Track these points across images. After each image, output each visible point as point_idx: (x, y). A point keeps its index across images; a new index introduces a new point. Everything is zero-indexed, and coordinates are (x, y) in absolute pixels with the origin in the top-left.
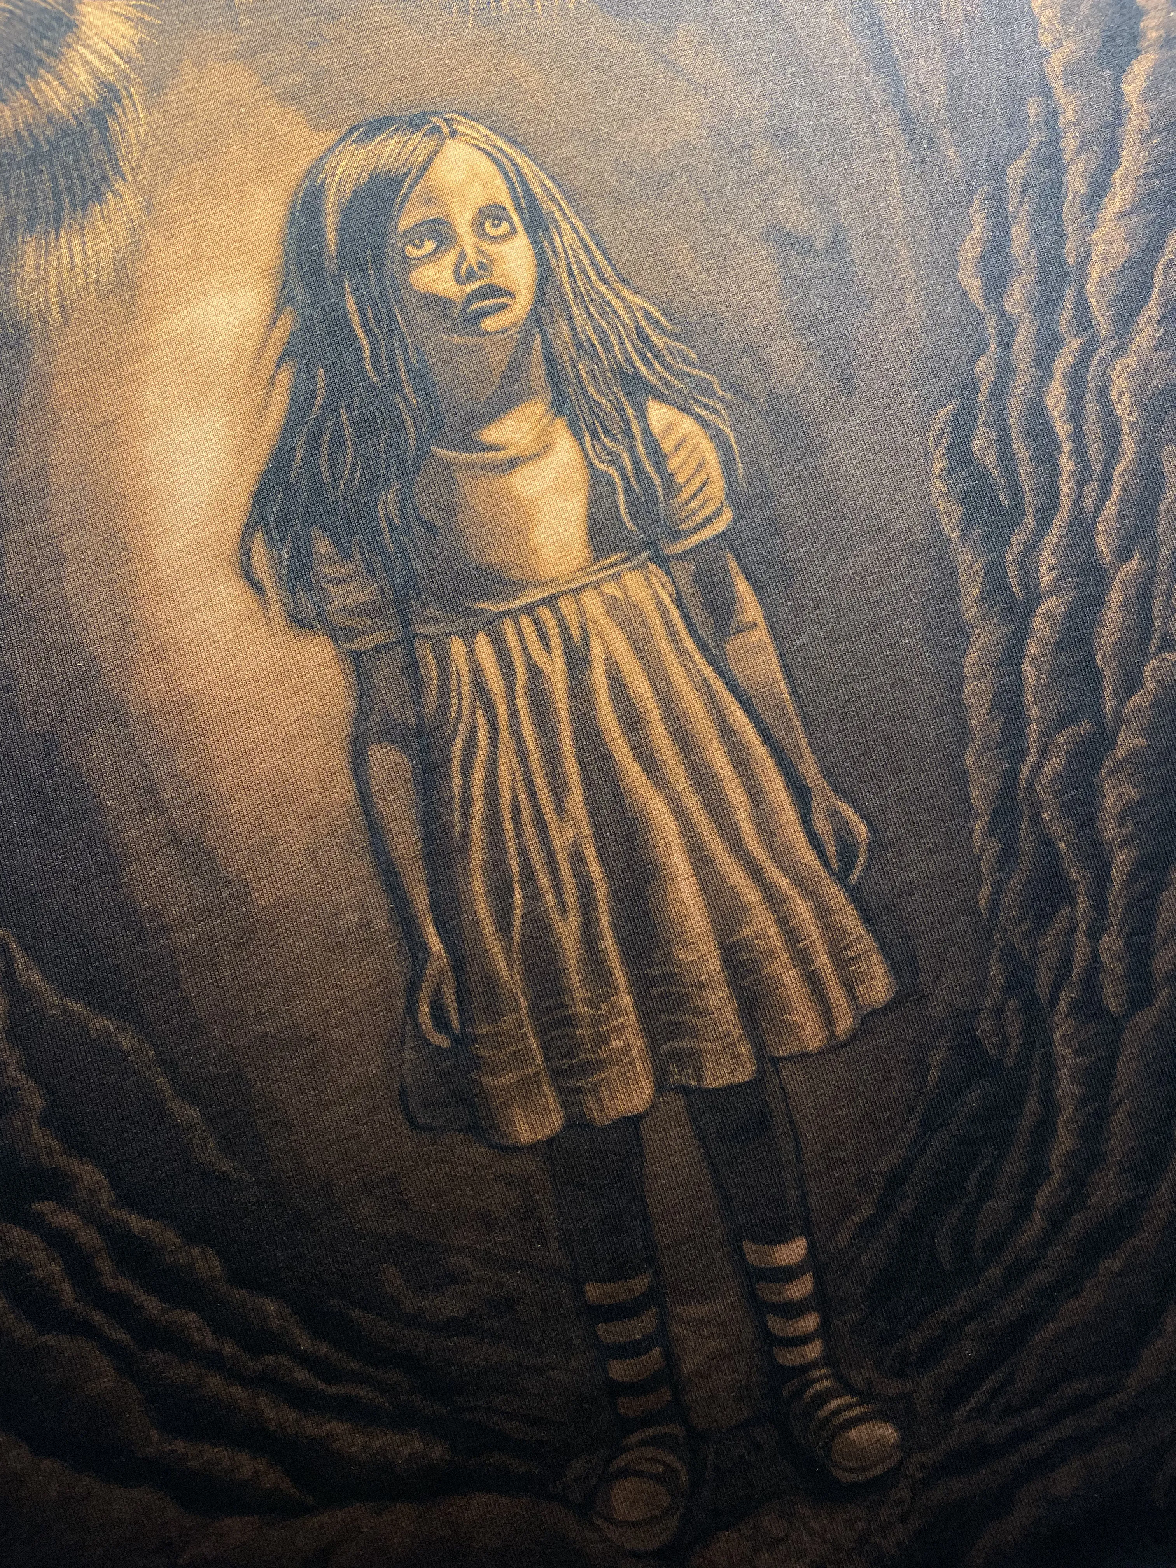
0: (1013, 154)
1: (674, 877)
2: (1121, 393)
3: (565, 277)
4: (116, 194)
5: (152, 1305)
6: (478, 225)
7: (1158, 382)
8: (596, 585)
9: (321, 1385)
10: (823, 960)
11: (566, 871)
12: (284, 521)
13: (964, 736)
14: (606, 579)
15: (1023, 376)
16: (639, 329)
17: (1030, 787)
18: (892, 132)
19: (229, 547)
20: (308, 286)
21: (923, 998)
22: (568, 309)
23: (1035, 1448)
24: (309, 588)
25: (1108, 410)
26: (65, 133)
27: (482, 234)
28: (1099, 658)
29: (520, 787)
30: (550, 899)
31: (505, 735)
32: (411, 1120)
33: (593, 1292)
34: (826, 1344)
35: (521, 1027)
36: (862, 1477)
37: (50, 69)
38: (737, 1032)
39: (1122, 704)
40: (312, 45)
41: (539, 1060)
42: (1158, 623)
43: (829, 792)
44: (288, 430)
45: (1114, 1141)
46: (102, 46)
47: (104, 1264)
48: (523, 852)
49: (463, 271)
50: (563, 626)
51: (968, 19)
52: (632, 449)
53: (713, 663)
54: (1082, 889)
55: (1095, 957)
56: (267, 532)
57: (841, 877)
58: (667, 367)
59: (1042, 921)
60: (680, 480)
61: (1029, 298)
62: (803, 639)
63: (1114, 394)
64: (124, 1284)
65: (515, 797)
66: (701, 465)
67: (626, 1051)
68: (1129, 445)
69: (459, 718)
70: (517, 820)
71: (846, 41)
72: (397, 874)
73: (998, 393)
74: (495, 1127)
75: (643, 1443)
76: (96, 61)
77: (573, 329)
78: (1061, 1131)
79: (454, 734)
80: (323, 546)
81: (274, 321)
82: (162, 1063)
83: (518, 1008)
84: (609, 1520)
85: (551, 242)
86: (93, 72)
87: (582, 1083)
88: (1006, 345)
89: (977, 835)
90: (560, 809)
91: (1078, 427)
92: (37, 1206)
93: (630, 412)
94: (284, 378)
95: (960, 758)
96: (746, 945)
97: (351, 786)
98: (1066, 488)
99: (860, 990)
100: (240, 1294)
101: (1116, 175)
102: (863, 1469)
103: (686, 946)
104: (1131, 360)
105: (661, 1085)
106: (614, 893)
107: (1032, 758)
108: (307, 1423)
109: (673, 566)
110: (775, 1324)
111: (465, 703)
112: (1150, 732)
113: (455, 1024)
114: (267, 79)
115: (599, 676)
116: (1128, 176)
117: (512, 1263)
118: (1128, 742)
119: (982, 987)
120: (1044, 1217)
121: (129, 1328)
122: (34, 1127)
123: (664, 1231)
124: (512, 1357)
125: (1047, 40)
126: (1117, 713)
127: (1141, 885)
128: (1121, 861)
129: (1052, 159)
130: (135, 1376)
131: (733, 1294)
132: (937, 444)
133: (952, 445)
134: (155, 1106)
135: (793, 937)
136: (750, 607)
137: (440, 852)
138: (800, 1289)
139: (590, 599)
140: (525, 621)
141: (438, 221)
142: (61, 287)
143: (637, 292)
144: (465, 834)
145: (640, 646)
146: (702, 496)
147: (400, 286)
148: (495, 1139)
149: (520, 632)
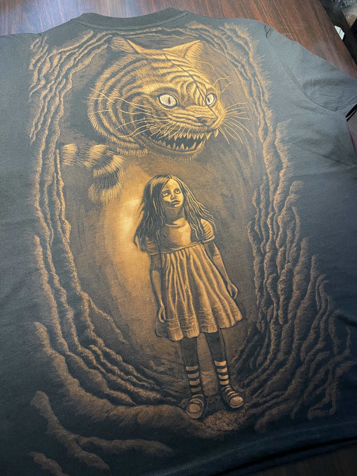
0: (261, 184)
1: (204, 296)
2: (280, 222)
3: (188, 199)
4: (118, 184)
5: (109, 365)
6: (174, 192)
7: (285, 220)
8: (192, 247)
9: (138, 382)
10: (229, 312)
11: (185, 294)
12: (141, 234)
13: (254, 275)
14: (193, 246)
15: (263, 218)
16: (200, 208)
17: (265, 284)
18: (241, 180)
19: (132, 238)
20: (147, 199)
21: (247, 319)
22: (188, 204)
23: (268, 404)
24: (144, 245)
25: (277, 224)
26: (110, 175)
28: (277, 263)
29: (178, 278)
30: (182, 298)
31: (175, 270)
32: (156, 335)
33: (187, 368)
34: (229, 381)
35: (176, 320)
36: (236, 407)
37: (108, 165)
38: (214, 323)
39: (281, 271)
40: (150, 164)
41: (179, 326)
42: (287, 258)
43: (231, 283)
44: (142, 220)
45: (282, 347)
46: (116, 162)
47: (101, 357)
48: (178, 290)
49: (172, 198)
50: (186, 253)
51: (254, 164)
52: (198, 226)
53: (211, 260)
54: (275, 302)
55: (277, 314)
56: (138, 236)
57: (233, 297)
58: (204, 214)
59: (268, 307)
60: (206, 231)
61: (264, 206)
62: (226, 257)
63: (278, 221)
64: (105, 361)
65: (177, 280)
66: (209, 229)
67: (195, 325)
68: (281, 229)
69: (168, 267)
70: (177, 284)
71: (234, 166)
72: (156, 292)
73: (259, 220)
74: (171, 337)
75: (195, 397)
76: (116, 164)
77: (189, 207)
78: (272, 345)
79: (167, 269)
80: (147, 239)
81: (141, 204)
82: (114, 322)
83: (176, 317)
84: (189, 412)
85: (186, 194)
86: (115, 166)
87: (186, 330)
88: (260, 213)
89: (256, 292)
90: (184, 283)
91: (272, 226)
92: (91, 346)
93: (198, 220)
94: (142, 213)
95: (253, 278)
96: (216, 308)
97: (149, 277)
98: (270, 236)
99: (236, 317)
100: (125, 364)
101: (278, 188)
102: (236, 406)
103: (206, 308)
104: (281, 216)
105: (200, 332)
106: (193, 297)
107: (266, 279)
108: (135, 389)
109: (205, 244)
110: (220, 376)
111: (169, 264)
112: (286, 276)
113: (165, 318)
114: (142, 169)
115: (192, 261)
116: (280, 188)
117: (174, 362)
118: (282, 278)
119: (257, 318)
120: (269, 360)
121: (105, 369)
122: (92, 331)
123: (200, 358)
124: (172, 379)
125: (267, 167)
126: (280, 273)
127: (285, 302)
128: (282, 298)
129: (267, 185)
130: (105, 378)
131: (213, 370)
132: (249, 228)
133: (251, 228)
134: (112, 330)
135: (224, 307)
136: (217, 252)
137: (164, 289)
138: (225, 370)
139: (190, 249)
140: (179, 252)
141: (168, 190)
142: (108, 197)
143: (200, 202)
144: (168, 286)
145: (199, 257)
146: (209, 234)
147: (162, 200)
148: (171, 339)
149: (179, 253)
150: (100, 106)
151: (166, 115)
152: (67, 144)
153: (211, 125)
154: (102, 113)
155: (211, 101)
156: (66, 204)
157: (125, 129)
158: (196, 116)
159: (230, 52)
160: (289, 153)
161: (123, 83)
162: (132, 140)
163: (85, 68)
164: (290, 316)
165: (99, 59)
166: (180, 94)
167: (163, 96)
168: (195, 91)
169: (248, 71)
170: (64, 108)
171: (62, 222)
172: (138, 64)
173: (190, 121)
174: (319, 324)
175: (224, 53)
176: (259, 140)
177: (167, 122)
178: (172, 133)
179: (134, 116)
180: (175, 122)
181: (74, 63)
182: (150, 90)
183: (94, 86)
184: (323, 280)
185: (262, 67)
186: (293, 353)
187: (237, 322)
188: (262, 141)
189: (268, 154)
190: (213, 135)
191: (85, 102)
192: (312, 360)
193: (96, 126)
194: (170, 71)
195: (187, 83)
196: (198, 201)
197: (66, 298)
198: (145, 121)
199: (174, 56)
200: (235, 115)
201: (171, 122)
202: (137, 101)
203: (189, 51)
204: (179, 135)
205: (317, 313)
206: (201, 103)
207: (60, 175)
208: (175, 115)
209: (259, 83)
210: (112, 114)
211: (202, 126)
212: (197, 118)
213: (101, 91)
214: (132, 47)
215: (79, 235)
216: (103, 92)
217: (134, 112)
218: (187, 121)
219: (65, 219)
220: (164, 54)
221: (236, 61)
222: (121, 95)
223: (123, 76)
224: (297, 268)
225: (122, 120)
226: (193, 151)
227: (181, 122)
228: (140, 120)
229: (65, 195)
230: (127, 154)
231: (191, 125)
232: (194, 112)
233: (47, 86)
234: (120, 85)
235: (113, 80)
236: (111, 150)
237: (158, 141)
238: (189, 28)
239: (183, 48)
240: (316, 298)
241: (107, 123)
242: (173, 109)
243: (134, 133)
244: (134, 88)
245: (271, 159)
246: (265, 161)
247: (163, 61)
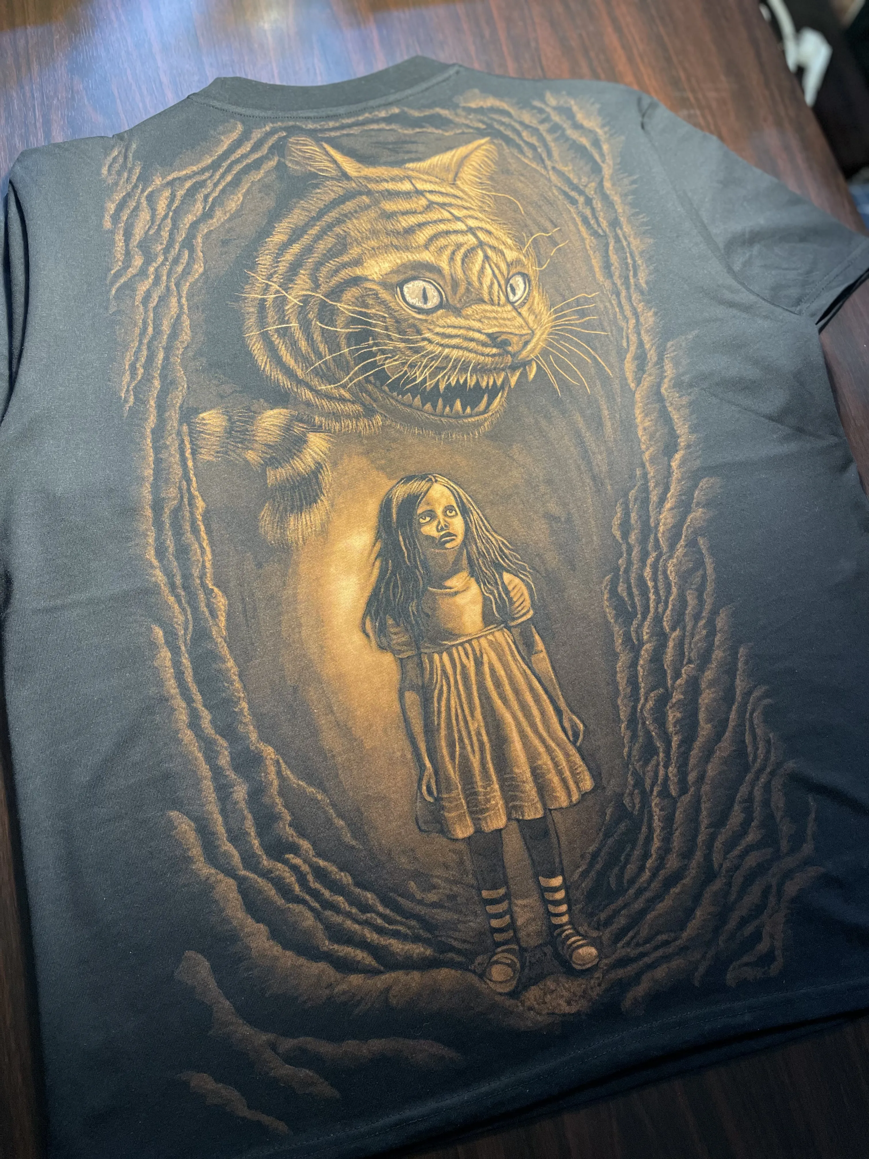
0: (631, 488)
1: (513, 742)
2: (671, 572)
3: (474, 530)
5: (327, 894)
6: (444, 513)
7: (684, 568)
8: (485, 636)
9: (387, 925)
10: (567, 774)
11: (475, 739)
12: (377, 613)
13: (617, 692)
14: (489, 634)
15: (636, 566)
16: (500, 548)
17: (641, 712)
18: (588, 481)
19: (358, 622)
20: (386, 532)
21: (604, 788)
22: (475, 540)
23: (647, 960)
24: (385, 636)
25: (666, 577)
26: (304, 479)
27: (446, 515)
28: (665, 666)
29: (458, 707)
30: (469, 748)
31: (453, 689)
32: (419, 828)
33: (485, 894)
34: (570, 916)
35: (459, 795)
36: (584, 968)
37: (298, 457)
38: (537, 799)
39: (674, 682)
40: (388, 450)
41: (465, 808)
42: (687, 654)
43: (569, 712)
44: (378, 581)
45: (675, 844)
46: (316, 449)
47: (310, 878)
48: (459, 731)
49: (439, 528)
50: (473, 650)
51: (615, 440)
52: (498, 589)
53: (527, 665)
54: (661, 750)
55: (666, 775)
56: (371, 616)
57: (574, 743)
58: (510, 561)
59: (647, 762)
60: (515, 600)
61: (637, 539)
62: (559, 656)
63: (669, 572)
64: (318, 886)
65: (456, 711)
66: (522, 595)
67: (497, 804)
68: (674, 590)
69: (436, 682)
70: (457, 720)
71: (572, 449)
72: (415, 739)
73: (627, 571)
74: (450, 832)
75: (503, 951)
76: (314, 454)
77: (477, 547)
78: (655, 839)
79: (435, 689)
80: (390, 622)
82: (332, 805)
83: (457, 788)
84: (491, 980)
85: (470, 518)
86: (313, 458)
87: (481, 816)
88: (629, 554)
89: (622, 729)
90: (473, 716)
91: (656, 584)
92: (287, 856)
93: (497, 576)
94: (378, 564)
95: (616, 701)
96: (539, 767)
97: (399, 706)
98: (652, 605)
99: (581, 785)
100: (358, 890)
101: (669, 495)
102: (584, 965)
103: (518, 767)
104: (675, 560)
105: (509, 819)
106: (492, 746)
107: (642, 701)
108: (382, 939)
109: (513, 630)
110: (551, 908)
111: (439, 677)
112: (684, 693)
113: (435, 793)
114: (372, 462)
115: (486, 669)
116: (672, 495)
117: (456, 882)
118: (677, 696)
119: (625, 785)
120: (650, 872)
121: (318, 902)
122: (287, 827)
123: (510, 873)
124: (456, 917)
125: (643, 447)
126: (673, 686)
127: (683, 749)
128: (675, 740)
129: (645, 490)
130: (320, 920)
131: (536, 896)
132: (605, 588)
133: (611, 589)
134: (329, 820)
135: (556, 765)
136: (540, 645)
137: (430, 730)
138: (560, 895)
139: (483, 641)
140: (460, 648)
141: (431, 511)
142: (303, 532)
143: (499, 535)
144: (439, 724)
145: (501, 658)
146: (522, 606)
147: (418, 533)
148: (450, 836)
149: (458, 652)
150: (271, 314)
151: (419, 332)
152: (205, 410)
153: (520, 351)
154: (277, 330)
155: (519, 292)
156: (213, 551)
157: (329, 369)
158: (486, 331)
159: (560, 167)
160: (691, 414)
161: (320, 256)
162: (347, 395)
163: (230, 220)
164: (692, 777)
165: (260, 195)
166: (448, 278)
167: (410, 285)
168: (483, 268)
169: (601, 214)
170: (190, 324)
171: (209, 593)
172: (349, 206)
173: (472, 345)
174: (751, 793)
175: (545, 168)
176: (627, 384)
177: (422, 348)
178: (433, 375)
179: (349, 337)
180: (440, 348)
181: (204, 208)
182: (380, 270)
183: (253, 267)
184: (759, 699)
185: (633, 205)
186: (698, 855)
187: (584, 796)
188: (632, 385)
189: (646, 415)
190: (524, 375)
191: (235, 305)
192: (737, 868)
193: (266, 363)
194: (424, 220)
195: (463, 250)
196: (496, 532)
197: (228, 759)
198: (372, 347)
199: (431, 182)
200: (572, 325)
201: (430, 348)
202: (353, 300)
203: (466, 168)
204: (449, 379)
205: (746, 768)
206: (496, 298)
207: (194, 484)
208: (438, 330)
209: (625, 243)
210: (298, 335)
211: (499, 355)
212: (489, 335)
213: (270, 277)
214: (335, 162)
215: (247, 620)
216: (275, 280)
217: (347, 326)
218: (465, 344)
219: (214, 585)
220: (409, 178)
221: (573, 190)
222: (317, 286)
223: (318, 238)
224: (709, 674)
225: (322, 348)
226: (482, 417)
227: (454, 347)
228: (363, 345)
229: (209, 532)
230: (337, 428)
231: (476, 352)
232: (480, 321)
233: (147, 270)
234: (311, 261)
235: (296, 248)
236: (301, 421)
237: (404, 394)
238: (464, 109)
239: (452, 160)
240: (747, 737)
241: (289, 357)
242: (434, 315)
243: (350, 379)
244: (345, 266)
245: (653, 428)
246: (640, 433)
247: (407, 195)
